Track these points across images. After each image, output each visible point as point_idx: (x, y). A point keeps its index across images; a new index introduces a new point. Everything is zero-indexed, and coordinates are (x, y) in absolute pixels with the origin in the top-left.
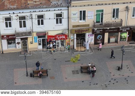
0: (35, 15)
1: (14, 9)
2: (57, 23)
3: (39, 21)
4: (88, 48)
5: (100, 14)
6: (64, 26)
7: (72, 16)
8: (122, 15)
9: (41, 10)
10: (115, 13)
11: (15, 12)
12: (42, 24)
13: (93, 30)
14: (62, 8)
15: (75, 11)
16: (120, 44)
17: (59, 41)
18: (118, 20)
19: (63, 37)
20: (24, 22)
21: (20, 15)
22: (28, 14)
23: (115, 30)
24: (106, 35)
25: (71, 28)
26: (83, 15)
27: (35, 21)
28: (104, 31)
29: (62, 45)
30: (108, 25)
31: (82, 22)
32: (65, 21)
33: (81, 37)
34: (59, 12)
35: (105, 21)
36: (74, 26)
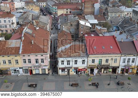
0: (74, 60)
1: (65, 57)
2: (83, 64)
3: (75, 63)
4: (95, 75)
5: (101, 61)
6: (85, 65)
7: (89, 61)
8: (110, 62)
9: (76, 58)
10: (107, 61)
12: (77, 64)
13: (97, 68)
14: (85, 58)
15: (90, 59)
16: (109, 73)
17: (83, 71)
18: (108, 64)
19: (85, 69)
20: (69, 63)
21: (68, 60)
22: (71, 60)
23: (107, 68)
24: (103, 70)
26: (93, 61)
28: (102, 68)
29: (84, 73)
30: (103, 66)
31: (93, 64)
32: (86, 63)
33: (92, 70)
35: (102, 64)
36: (89, 66)
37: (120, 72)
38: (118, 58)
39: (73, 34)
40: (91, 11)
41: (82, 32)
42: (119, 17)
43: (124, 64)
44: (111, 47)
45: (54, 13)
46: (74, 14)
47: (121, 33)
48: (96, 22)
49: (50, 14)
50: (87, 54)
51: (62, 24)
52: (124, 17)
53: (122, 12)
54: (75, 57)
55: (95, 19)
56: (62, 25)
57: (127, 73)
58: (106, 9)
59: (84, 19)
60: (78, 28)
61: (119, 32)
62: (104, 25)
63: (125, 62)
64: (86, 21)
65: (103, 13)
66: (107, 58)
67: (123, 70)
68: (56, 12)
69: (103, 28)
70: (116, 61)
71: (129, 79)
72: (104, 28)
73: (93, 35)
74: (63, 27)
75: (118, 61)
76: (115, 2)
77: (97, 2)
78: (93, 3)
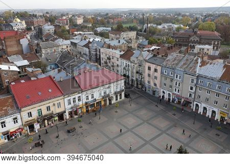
2: (15, 123)
4: (37, 131)
5: (40, 111)
6: (19, 123)
7: (23, 117)
8: (52, 109)
9: (2, 119)
10: (48, 108)
12: (5, 126)
13: (38, 121)
14: (16, 114)
15: (24, 114)
16: (55, 123)
17: (19, 133)
18: (50, 112)
19: (20, 130)
23: (50, 117)
24: (46, 121)
25: (24, 123)
26: (30, 115)
28: (44, 120)
29: (21, 134)
30: (46, 116)
31: (30, 118)
32: (19, 121)
33: (31, 127)
34: (14, 117)
35: (43, 114)
36: (26, 122)
37: (68, 117)
38: (61, 101)
40: (17, 49)
41: (7, 80)
42: (55, 52)
43: (70, 106)
44: (50, 91)
47: (59, 71)
48: (26, 62)
50: (18, 108)
52: (62, 52)
53: (58, 46)
55: (24, 59)
57: (77, 115)
58: (38, 44)
59: (7, 62)
61: (56, 70)
62: (37, 65)
63: (70, 104)
64: (11, 64)
65: (35, 50)
66: (48, 105)
67: (70, 113)
69: (35, 70)
70: (59, 105)
71: (79, 121)
72: (37, 69)
73: (23, 81)
75: (62, 105)
76: (49, 35)
77: (24, 38)
78: (18, 39)
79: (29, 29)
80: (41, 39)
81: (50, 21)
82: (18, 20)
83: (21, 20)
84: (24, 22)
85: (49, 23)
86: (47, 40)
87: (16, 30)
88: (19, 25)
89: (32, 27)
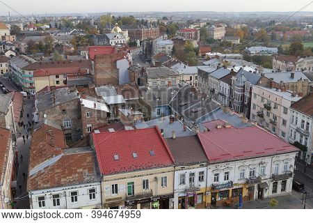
0: (68, 192)
1: (48, 188)
2: (91, 198)
3: (72, 198)
5: (131, 186)
6: (97, 200)
7: (104, 190)
8: (152, 186)
9: (74, 187)
10: (146, 183)
11: (49, 190)
12: (76, 200)
13: (126, 203)
14: (94, 184)
15: (107, 186)
18: (148, 191)
20: (58, 200)
21: (53, 193)
22: (62, 192)
23: (147, 200)
24: (139, 206)
25: (104, 202)
26: (115, 189)
27: (69, 199)
28: (136, 203)
30: (139, 196)
31: (115, 195)
32: (98, 196)
34: (91, 187)
35: (136, 192)
36: (107, 200)
38: (169, 176)
39: (70, 132)
40: (110, 76)
41: (89, 126)
42: (169, 85)
43: (183, 187)
45: (28, 85)
46: (69, 87)
47: (172, 120)
48: (120, 99)
49: (19, 88)
50: (98, 174)
51: (42, 110)
52: (180, 86)
54: (70, 183)
55: (118, 93)
56: (41, 113)
57: (193, 206)
59: (93, 95)
60: (80, 117)
61: (167, 118)
64: (99, 100)
65: (136, 80)
66: (145, 178)
67: (182, 200)
68: (31, 84)
70: (165, 181)
72: (136, 113)
73: (111, 130)
74: (45, 116)
75: (169, 182)
76: (163, 56)
77: (123, 58)
78: (114, 60)
79: (132, 44)
80: (150, 61)
81: (167, 32)
82: (119, 30)
83: (123, 29)
84: (126, 33)
85: (166, 36)
86: (158, 64)
87: (113, 44)
88: (119, 36)
89: (138, 42)
